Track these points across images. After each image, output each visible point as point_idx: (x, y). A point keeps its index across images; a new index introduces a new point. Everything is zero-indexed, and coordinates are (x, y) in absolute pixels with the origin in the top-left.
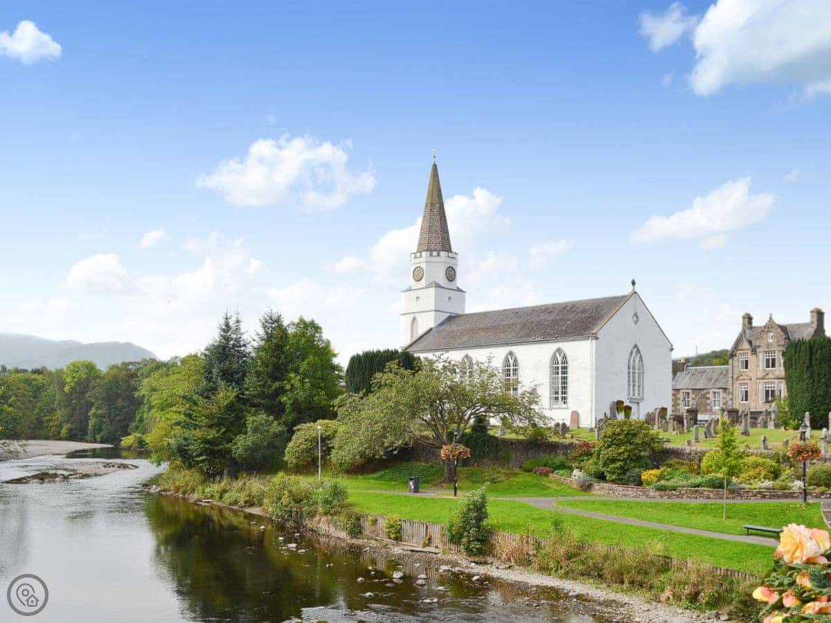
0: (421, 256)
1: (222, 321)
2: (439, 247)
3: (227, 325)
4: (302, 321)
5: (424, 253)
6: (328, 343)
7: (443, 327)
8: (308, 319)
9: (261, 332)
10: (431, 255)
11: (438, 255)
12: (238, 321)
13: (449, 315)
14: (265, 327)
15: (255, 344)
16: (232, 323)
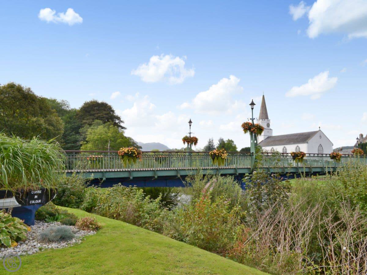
0: (260, 121)
1: (209, 140)
2: (265, 118)
3: (210, 141)
4: (229, 140)
5: (261, 120)
6: (235, 145)
7: (266, 140)
8: (230, 139)
9: (219, 143)
10: (263, 120)
11: (265, 120)
12: (212, 140)
13: (267, 136)
14: (219, 141)
15: (217, 146)
16: (211, 140)
